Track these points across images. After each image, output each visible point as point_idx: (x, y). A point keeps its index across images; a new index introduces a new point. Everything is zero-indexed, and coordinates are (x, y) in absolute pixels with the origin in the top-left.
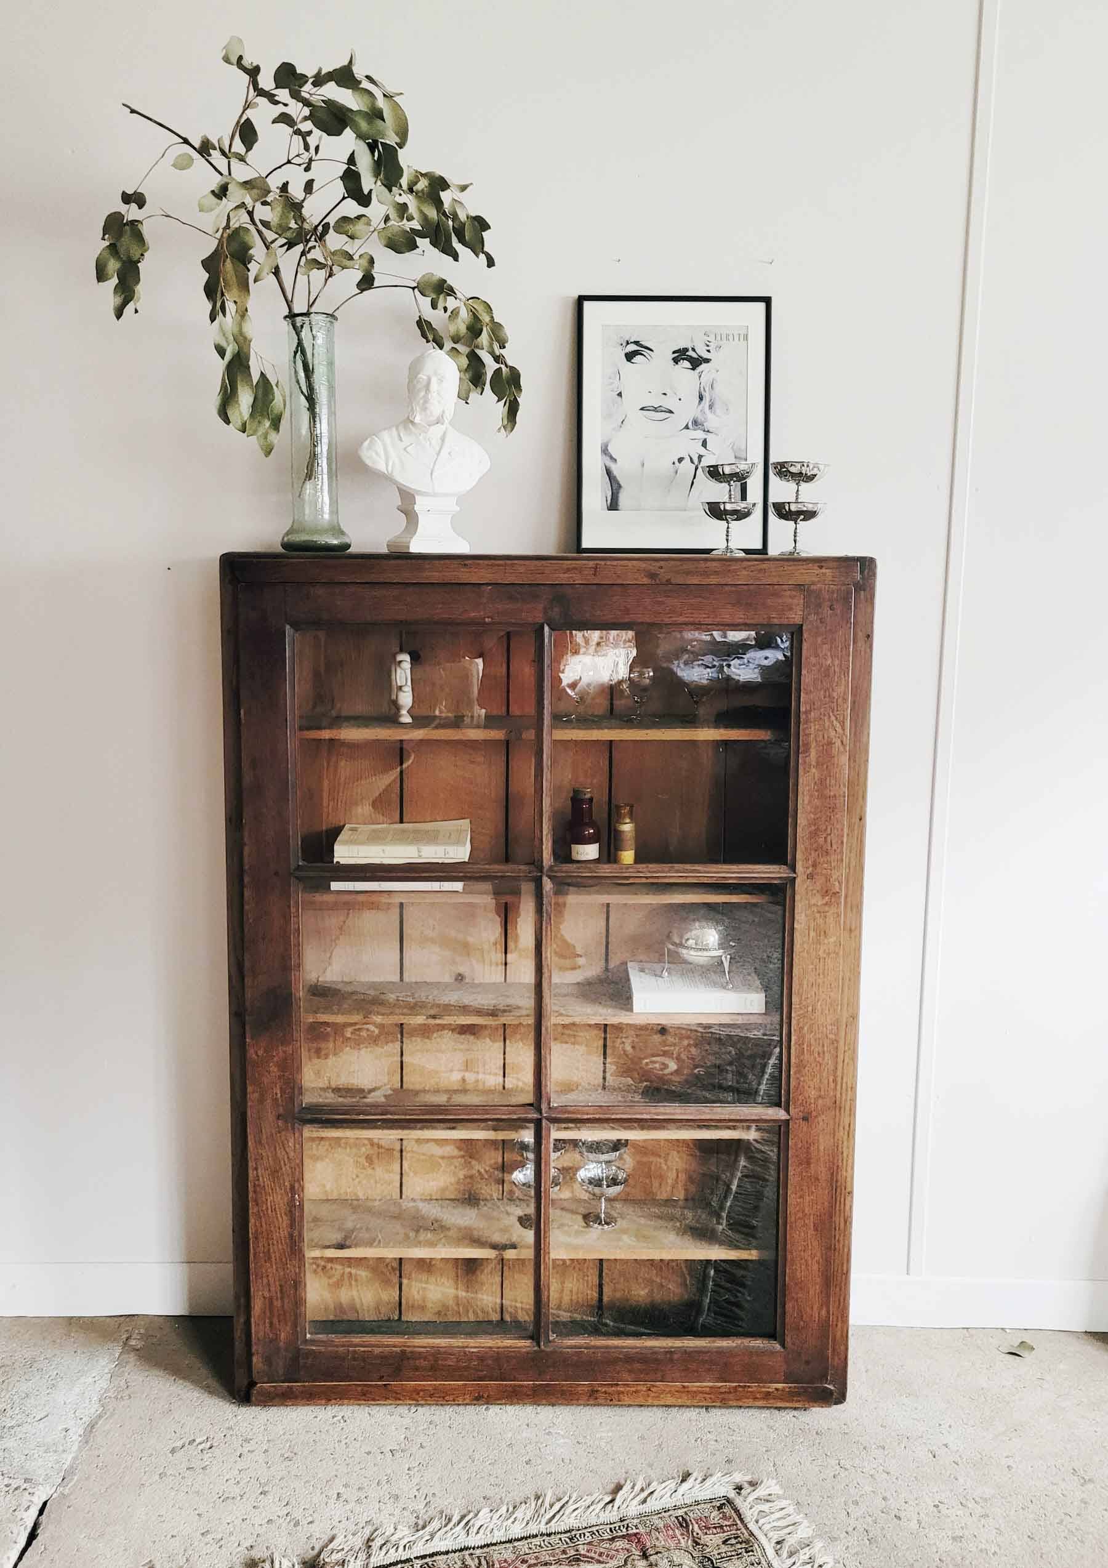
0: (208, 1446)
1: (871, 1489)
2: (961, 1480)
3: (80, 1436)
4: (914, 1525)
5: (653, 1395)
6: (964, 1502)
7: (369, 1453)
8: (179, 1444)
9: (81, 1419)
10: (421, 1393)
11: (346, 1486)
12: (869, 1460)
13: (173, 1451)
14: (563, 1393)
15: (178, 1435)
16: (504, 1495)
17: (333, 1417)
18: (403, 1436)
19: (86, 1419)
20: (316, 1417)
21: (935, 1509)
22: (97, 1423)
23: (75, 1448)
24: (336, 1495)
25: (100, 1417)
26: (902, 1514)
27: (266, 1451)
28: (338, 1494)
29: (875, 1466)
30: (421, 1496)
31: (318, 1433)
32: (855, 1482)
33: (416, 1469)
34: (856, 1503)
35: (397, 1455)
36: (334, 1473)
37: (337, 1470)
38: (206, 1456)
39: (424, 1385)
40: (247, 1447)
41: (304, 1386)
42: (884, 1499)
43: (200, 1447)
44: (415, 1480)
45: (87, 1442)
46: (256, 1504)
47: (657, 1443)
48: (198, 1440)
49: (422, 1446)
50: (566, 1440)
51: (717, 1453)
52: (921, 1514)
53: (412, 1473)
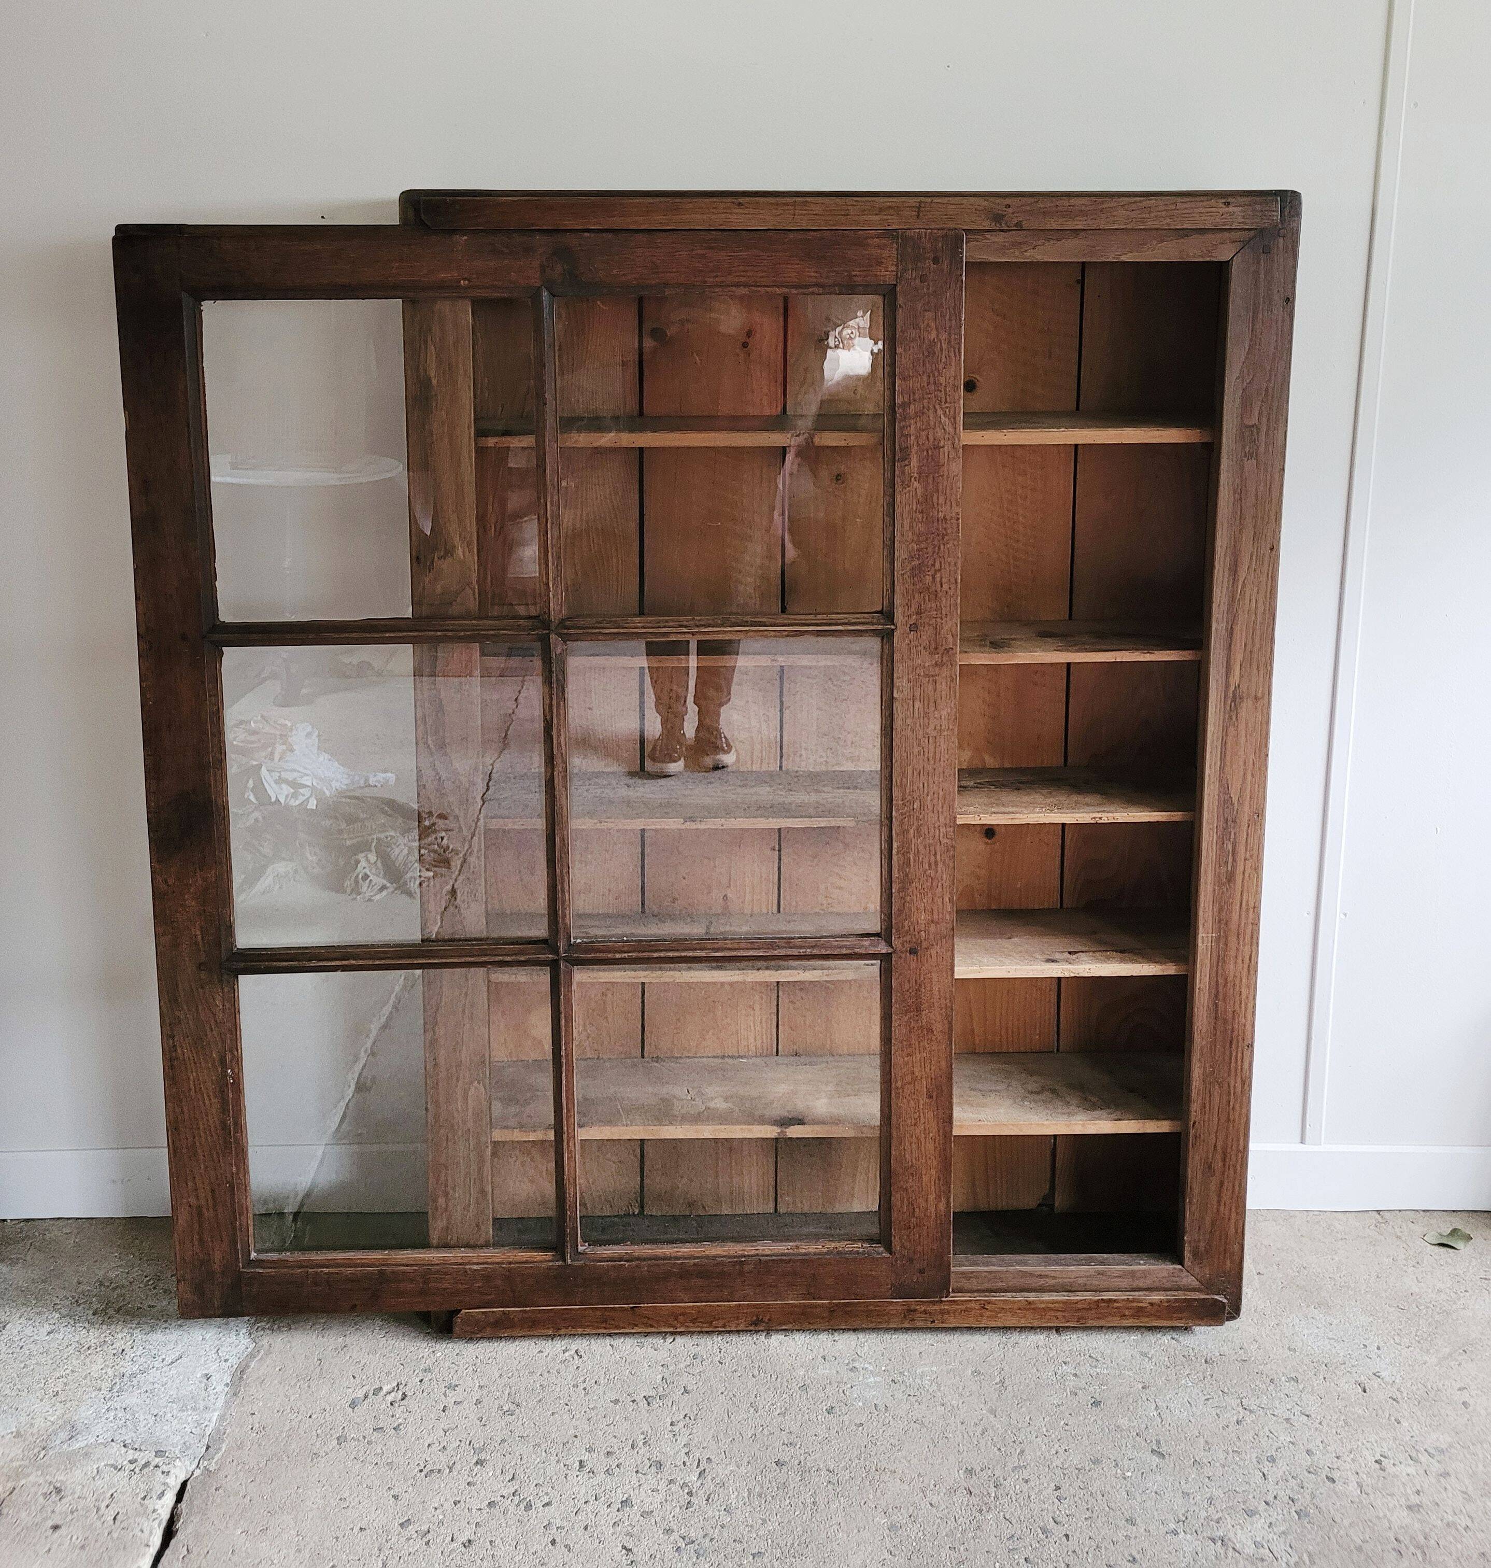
0: (400, 1397)
1: (1289, 1439)
2: (1405, 1424)
3: (227, 1385)
4: (1352, 1487)
5: (988, 1313)
6: (1414, 1454)
7: (616, 1402)
8: (360, 1394)
9: (226, 1361)
10: (681, 1318)
11: (590, 1450)
12: (1280, 1399)
13: (353, 1405)
14: (869, 1314)
15: (358, 1381)
16: (802, 1458)
17: (564, 1352)
18: (660, 1377)
19: (234, 1361)
20: (541, 1352)
21: (1377, 1466)
22: (247, 1366)
23: (220, 1403)
24: (577, 1464)
25: (252, 1356)
26: (1336, 1475)
27: (478, 1402)
28: (581, 1462)
29: (1289, 1407)
30: (692, 1462)
31: (546, 1375)
32: (1266, 1429)
33: (681, 1424)
34: (1272, 1460)
35: (656, 1404)
36: (572, 1432)
37: (576, 1428)
38: (398, 1411)
39: (684, 1308)
40: (452, 1397)
41: (525, 1312)
42: (1309, 1452)
43: (390, 1398)
44: (683, 1440)
45: (235, 1394)
46: (470, 1479)
47: (997, 1380)
48: (386, 1389)
49: (686, 1391)
50: (878, 1379)
51: (1080, 1393)
52: (1361, 1474)
53: (676, 1428)
